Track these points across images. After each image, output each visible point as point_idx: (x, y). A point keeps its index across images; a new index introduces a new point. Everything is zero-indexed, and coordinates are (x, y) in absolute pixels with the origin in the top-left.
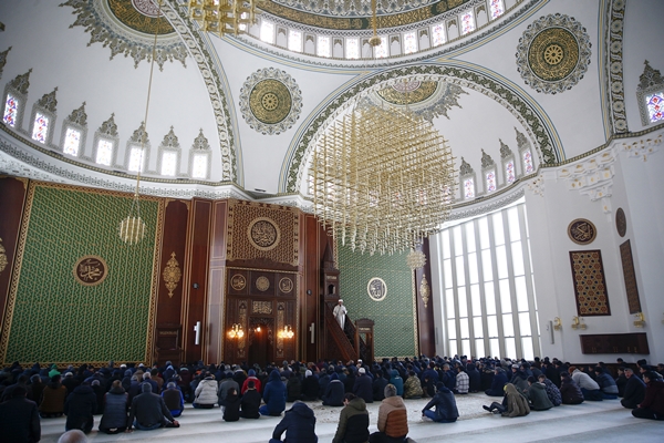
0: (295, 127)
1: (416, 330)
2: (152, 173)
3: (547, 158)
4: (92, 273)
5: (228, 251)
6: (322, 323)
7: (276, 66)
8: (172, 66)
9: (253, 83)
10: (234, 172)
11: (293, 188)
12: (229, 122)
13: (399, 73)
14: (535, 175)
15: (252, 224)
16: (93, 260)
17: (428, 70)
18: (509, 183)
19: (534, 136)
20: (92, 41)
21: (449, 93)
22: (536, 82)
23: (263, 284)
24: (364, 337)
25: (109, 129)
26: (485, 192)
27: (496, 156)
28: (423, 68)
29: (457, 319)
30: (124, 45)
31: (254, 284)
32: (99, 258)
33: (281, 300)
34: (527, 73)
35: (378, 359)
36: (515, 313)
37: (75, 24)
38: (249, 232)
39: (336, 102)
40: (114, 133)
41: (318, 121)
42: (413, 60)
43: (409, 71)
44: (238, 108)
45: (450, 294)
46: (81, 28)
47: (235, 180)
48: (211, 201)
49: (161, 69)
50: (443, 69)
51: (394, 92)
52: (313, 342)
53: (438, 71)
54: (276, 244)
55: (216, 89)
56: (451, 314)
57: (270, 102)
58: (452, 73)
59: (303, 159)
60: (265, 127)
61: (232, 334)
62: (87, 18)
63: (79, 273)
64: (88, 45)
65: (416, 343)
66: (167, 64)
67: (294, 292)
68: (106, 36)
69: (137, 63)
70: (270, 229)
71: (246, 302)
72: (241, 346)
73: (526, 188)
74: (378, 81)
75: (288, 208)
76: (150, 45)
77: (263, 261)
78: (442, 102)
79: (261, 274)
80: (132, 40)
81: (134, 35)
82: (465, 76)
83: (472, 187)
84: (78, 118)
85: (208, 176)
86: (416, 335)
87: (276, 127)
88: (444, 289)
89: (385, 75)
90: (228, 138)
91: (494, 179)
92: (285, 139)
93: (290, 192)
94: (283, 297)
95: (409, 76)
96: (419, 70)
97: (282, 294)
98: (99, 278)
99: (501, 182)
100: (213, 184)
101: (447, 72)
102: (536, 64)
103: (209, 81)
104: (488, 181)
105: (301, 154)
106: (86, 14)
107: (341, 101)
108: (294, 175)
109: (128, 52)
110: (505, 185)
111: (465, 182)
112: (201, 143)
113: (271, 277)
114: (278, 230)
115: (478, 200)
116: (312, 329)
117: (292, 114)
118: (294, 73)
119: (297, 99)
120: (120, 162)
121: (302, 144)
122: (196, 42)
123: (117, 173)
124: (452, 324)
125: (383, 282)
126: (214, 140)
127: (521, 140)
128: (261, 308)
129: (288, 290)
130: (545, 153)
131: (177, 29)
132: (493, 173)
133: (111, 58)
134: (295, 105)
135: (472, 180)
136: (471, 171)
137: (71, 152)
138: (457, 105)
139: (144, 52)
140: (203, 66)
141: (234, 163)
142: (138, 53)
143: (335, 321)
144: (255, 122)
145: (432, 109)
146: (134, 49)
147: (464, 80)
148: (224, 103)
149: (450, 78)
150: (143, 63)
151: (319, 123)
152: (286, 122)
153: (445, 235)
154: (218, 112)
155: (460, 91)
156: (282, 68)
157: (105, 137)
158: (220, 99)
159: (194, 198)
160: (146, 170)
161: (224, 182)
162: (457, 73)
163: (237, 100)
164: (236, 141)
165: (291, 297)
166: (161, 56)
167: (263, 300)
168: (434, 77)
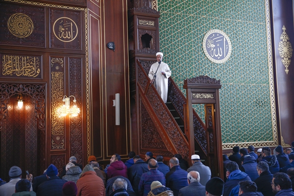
1: (273, 105)
6: (133, 94)
24: (201, 111)
35: (227, 145)
52: (118, 123)
65: (274, 123)
67: (80, 40)
86: (273, 111)
94: (60, 50)
97: (59, 44)
116: (116, 103)
125: (226, 37)
129: (69, 37)
143: (152, 87)
165: (76, 51)
167: (21, 53)
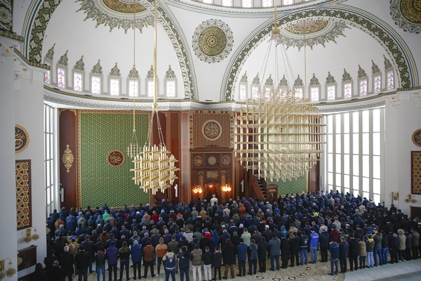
0: (229, 56)
2: (143, 96)
3: (404, 83)
4: (117, 160)
5: (191, 143)
7: (214, 18)
8: (148, 30)
9: (200, 31)
10: (192, 91)
11: (229, 98)
12: (186, 60)
13: (300, 16)
14: (394, 93)
15: (204, 125)
16: (116, 152)
17: (321, 14)
18: (376, 93)
19: (396, 65)
20: (98, 24)
21: (336, 27)
22: (404, 23)
23: (212, 161)
25: (115, 73)
26: (359, 95)
27: (369, 71)
28: (318, 12)
29: (334, 173)
30: (117, 22)
31: (207, 161)
32: (119, 151)
33: (223, 169)
34: (398, 16)
36: (371, 178)
37: (87, 18)
38: (203, 129)
39: (256, 38)
40: (119, 75)
41: (245, 52)
42: (310, 6)
43: (307, 14)
44: (192, 49)
45: (331, 157)
46: (91, 19)
47: (192, 97)
48: (179, 111)
49: (141, 32)
50: (332, 12)
51: (297, 27)
53: (328, 14)
54: (220, 135)
55: (176, 41)
56: (331, 169)
57: (212, 41)
58: (339, 16)
59: (235, 78)
60: (210, 58)
61: (195, 191)
62: (93, 13)
63: (110, 160)
64: (96, 27)
66: (144, 29)
68: (105, 19)
69: (126, 31)
70: (215, 127)
71: (202, 172)
72: (201, 197)
73: (387, 101)
74: (285, 22)
75: (226, 112)
76: (132, 19)
77: (213, 147)
78: (331, 32)
79: (210, 155)
80: (121, 18)
81: (121, 16)
82: (349, 18)
83: (350, 90)
84: (97, 70)
85: (176, 96)
87: (217, 58)
88: (327, 153)
89: (290, 17)
90: (186, 70)
91: (366, 87)
92: (224, 64)
93: (228, 100)
95: (307, 18)
96: (314, 14)
98: (121, 162)
99: (370, 91)
100: (179, 101)
101: (335, 15)
102: (406, 10)
103: (172, 37)
104: (362, 88)
105: (234, 74)
106: (92, 11)
107: (260, 37)
108: (229, 89)
109: (119, 25)
110: (372, 93)
111: (346, 86)
112: (170, 74)
113: (217, 156)
114: (220, 127)
115: (353, 100)
117: (227, 48)
118: (226, 20)
119: (229, 38)
120: (124, 92)
121: (234, 68)
122: (160, 15)
123: (123, 100)
124: (331, 176)
126: (178, 72)
127: (388, 65)
128: (212, 175)
130: (403, 79)
131: (148, 8)
132: (366, 82)
133: (110, 31)
134: (229, 41)
135: (350, 85)
136: (350, 79)
137: (96, 92)
138: (343, 35)
139: (129, 24)
140: (166, 28)
141: (191, 85)
142: (126, 25)
144: (203, 56)
145: (324, 36)
146: (123, 23)
147: (347, 21)
148: (182, 48)
149: (338, 19)
150: (130, 30)
151: (245, 53)
152: (223, 54)
153: (330, 118)
154: (179, 55)
155: (344, 26)
156: (218, 18)
157: (113, 78)
158: (180, 46)
159: (169, 111)
160: (139, 95)
161: (186, 99)
162: (342, 15)
163: (190, 44)
164: (192, 71)
166: (140, 25)
168: (326, 18)
